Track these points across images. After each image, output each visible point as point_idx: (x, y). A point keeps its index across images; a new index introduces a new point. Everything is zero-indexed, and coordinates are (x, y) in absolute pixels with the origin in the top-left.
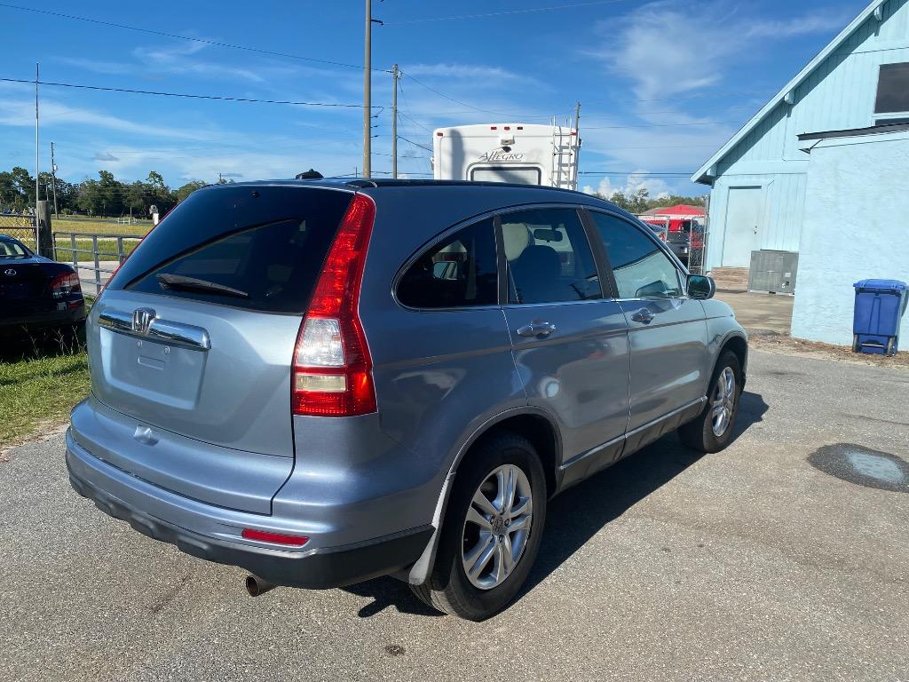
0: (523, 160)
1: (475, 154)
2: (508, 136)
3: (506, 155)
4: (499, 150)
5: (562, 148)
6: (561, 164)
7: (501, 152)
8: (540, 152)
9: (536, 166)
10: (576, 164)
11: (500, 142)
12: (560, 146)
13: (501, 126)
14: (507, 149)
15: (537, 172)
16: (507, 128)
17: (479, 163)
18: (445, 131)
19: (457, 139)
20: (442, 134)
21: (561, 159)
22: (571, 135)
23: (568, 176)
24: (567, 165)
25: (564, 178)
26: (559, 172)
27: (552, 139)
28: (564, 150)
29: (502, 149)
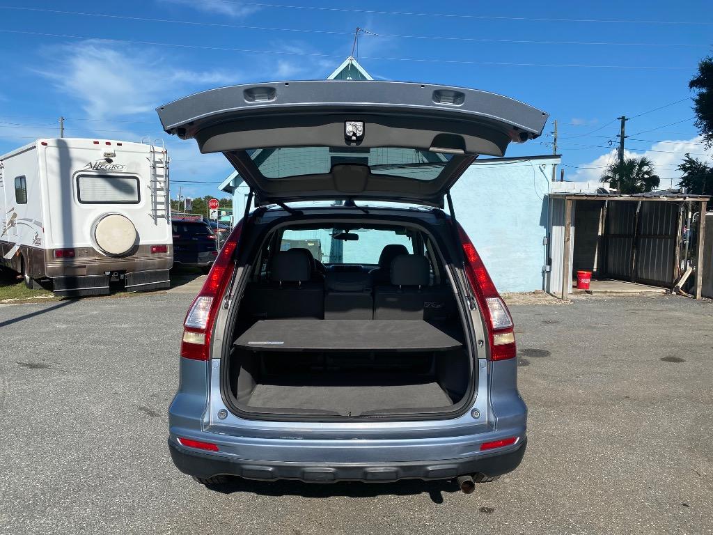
0: (124, 171)
1: (83, 161)
2: (110, 150)
3: (109, 166)
4: (102, 161)
5: (156, 162)
6: (155, 175)
7: (104, 163)
8: (138, 165)
9: (135, 175)
10: (167, 176)
11: (103, 154)
12: (154, 161)
13: (102, 142)
14: (110, 161)
15: (136, 181)
16: (108, 143)
17: (84, 171)
18: (50, 141)
19: (63, 148)
20: (45, 144)
21: (155, 171)
22: (162, 153)
23: (162, 184)
24: (162, 176)
25: (158, 186)
26: (154, 181)
27: (148, 156)
28: (157, 165)
29: (104, 161)
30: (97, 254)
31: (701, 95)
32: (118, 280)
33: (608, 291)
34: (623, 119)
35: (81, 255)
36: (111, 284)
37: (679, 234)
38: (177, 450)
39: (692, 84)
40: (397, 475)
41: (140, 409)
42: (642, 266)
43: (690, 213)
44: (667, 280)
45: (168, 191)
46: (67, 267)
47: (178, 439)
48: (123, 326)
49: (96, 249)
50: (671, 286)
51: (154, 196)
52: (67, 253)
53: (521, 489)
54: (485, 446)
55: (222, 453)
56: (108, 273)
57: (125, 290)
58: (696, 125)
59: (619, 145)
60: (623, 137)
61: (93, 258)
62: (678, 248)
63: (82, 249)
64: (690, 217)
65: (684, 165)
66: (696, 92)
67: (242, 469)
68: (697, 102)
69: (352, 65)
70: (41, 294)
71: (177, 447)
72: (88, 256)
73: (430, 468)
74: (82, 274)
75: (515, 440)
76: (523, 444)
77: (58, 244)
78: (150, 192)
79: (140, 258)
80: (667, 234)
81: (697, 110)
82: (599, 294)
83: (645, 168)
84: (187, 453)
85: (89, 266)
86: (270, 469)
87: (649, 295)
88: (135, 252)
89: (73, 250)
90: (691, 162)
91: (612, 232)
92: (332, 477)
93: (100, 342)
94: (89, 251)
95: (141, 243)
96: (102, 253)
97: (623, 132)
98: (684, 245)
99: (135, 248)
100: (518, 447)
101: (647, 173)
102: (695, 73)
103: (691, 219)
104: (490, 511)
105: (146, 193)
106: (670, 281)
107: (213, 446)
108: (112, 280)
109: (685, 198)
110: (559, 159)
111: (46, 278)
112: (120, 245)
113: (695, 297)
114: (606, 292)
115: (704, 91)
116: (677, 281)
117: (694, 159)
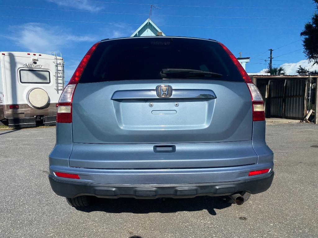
0: (42, 67)
1: (21, 63)
2: (35, 58)
3: (35, 65)
4: (31, 63)
6: (57, 70)
7: (32, 64)
8: (49, 65)
9: (48, 70)
10: (63, 70)
11: (32, 60)
12: (57, 63)
13: (32, 54)
14: (35, 63)
15: (48, 73)
16: (35, 55)
17: (23, 67)
18: (6, 53)
19: (12, 57)
20: (4, 54)
21: (57, 68)
22: (61, 59)
23: (61, 74)
24: (60, 71)
25: (59, 75)
26: (57, 73)
27: (54, 61)
28: (58, 65)
29: (33, 63)
30: (30, 107)
31: (306, 39)
32: (40, 120)
33: (273, 121)
34: (271, 50)
35: (22, 108)
36: (37, 122)
37: (306, 95)
38: (53, 180)
39: (302, 34)
40: (197, 192)
41: (44, 172)
42: (287, 111)
43: (311, 84)
44: (300, 116)
45: (63, 77)
46: (15, 113)
47: (54, 173)
48: (41, 138)
49: (29, 105)
50: (302, 119)
51: (57, 80)
52: (14, 107)
53: (260, 206)
54: (252, 173)
55: (82, 180)
56: (35, 117)
57: (43, 125)
58: (304, 52)
59: (269, 62)
60: (271, 58)
61: (28, 109)
62: (305, 101)
63: (22, 105)
64: (311, 86)
65: (299, 71)
66: (304, 37)
67: (96, 190)
68: (304, 42)
69: (149, 23)
70: (3, 127)
71: (53, 178)
72: (25, 108)
73: (217, 187)
74: (22, 117)
75: (268, 170)
76: (272, 173)
77: (10, 102)
78: (55, 78)
79: (50, 109)
80: (299, 95)
81: (304, 46)
82: (269, 123)
83: (282, 72)
84: (59, 181)
85: (26, 113)
86: (114, 189)
87: (293, 123)
88: (48, 107)
89: (18, 105)
90: (302, 69)
91: (272, 96)
92: (154, 193)
93: (28, 145)
94: (26, 106)
95: (51, 102)
96: (33, 107)
97: (271, 56)
98: (308, 99)
99: (48, 105)
100: (270, 175)
101: (283, 74)
102: (303, 29)
103: (311, 87)
104: (245, 219)
105: (53, 79)
106: (302, 117)
107: (76, 176)
108: (37, 120)
109: (309, 76)
110: (249, 60)
111: (5, 119)
112: (41, 103)
113: (315, 123)
114: (272, 122)
115: (307, 37)
116: (305, 117)
117: (303, 68)
